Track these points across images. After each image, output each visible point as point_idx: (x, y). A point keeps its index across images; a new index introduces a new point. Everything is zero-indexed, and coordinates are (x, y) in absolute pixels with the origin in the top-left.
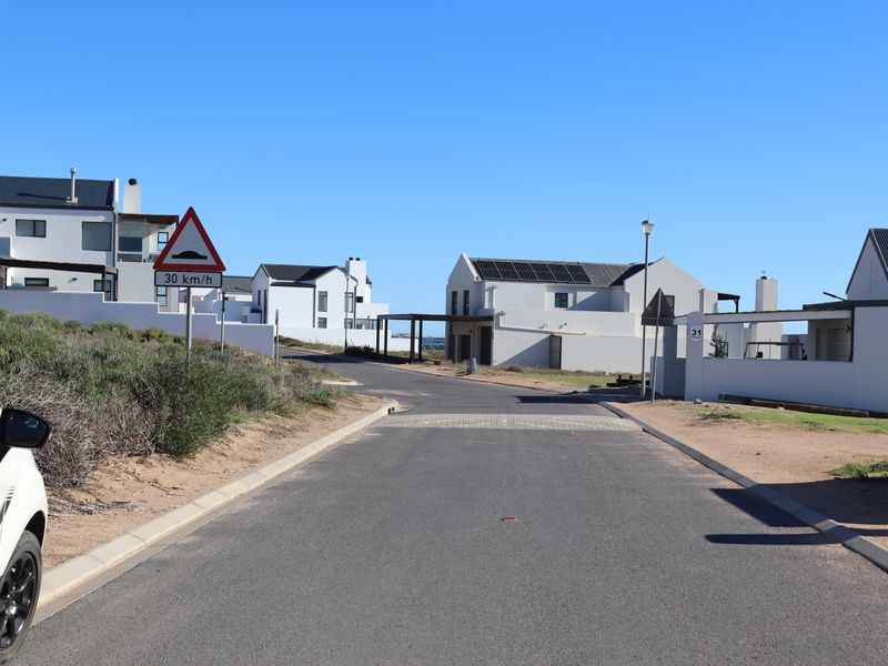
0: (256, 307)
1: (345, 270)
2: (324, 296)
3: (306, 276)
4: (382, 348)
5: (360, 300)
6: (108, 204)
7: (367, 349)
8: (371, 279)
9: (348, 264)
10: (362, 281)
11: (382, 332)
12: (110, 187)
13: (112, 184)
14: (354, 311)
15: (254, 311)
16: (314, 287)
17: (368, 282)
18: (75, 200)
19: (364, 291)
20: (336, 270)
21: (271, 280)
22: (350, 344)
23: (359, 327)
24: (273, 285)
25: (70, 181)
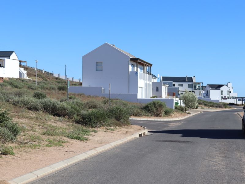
0: (207, 94)
1: (227, 85)
2: (222, 92)
3: (218, 87)
4: (236, 103)
5: (230, 92)
6: (192, 81)
7: (233, 103)
8: (233, 87)
9: (227, 84)
10: (231, 88)
11: (236, 99)
12: (192, 78)
13: (192, 77)
14: (229, 95)
15: (206, 95)
16: (220, 89)
17: (232, 88)
18: (187, 81)
19: (231, 90)
20: (225, 86)
21: (210, 88)
22: (230, 102)
23: (230, 98)
24: (211, 89)
25: (186, 77)
